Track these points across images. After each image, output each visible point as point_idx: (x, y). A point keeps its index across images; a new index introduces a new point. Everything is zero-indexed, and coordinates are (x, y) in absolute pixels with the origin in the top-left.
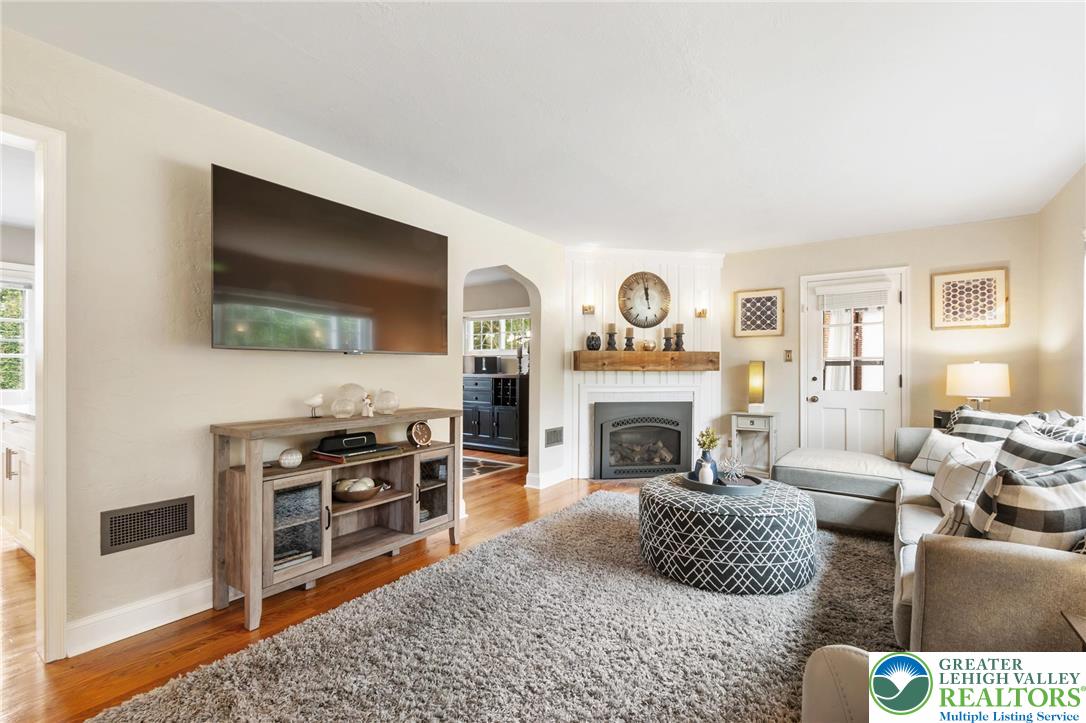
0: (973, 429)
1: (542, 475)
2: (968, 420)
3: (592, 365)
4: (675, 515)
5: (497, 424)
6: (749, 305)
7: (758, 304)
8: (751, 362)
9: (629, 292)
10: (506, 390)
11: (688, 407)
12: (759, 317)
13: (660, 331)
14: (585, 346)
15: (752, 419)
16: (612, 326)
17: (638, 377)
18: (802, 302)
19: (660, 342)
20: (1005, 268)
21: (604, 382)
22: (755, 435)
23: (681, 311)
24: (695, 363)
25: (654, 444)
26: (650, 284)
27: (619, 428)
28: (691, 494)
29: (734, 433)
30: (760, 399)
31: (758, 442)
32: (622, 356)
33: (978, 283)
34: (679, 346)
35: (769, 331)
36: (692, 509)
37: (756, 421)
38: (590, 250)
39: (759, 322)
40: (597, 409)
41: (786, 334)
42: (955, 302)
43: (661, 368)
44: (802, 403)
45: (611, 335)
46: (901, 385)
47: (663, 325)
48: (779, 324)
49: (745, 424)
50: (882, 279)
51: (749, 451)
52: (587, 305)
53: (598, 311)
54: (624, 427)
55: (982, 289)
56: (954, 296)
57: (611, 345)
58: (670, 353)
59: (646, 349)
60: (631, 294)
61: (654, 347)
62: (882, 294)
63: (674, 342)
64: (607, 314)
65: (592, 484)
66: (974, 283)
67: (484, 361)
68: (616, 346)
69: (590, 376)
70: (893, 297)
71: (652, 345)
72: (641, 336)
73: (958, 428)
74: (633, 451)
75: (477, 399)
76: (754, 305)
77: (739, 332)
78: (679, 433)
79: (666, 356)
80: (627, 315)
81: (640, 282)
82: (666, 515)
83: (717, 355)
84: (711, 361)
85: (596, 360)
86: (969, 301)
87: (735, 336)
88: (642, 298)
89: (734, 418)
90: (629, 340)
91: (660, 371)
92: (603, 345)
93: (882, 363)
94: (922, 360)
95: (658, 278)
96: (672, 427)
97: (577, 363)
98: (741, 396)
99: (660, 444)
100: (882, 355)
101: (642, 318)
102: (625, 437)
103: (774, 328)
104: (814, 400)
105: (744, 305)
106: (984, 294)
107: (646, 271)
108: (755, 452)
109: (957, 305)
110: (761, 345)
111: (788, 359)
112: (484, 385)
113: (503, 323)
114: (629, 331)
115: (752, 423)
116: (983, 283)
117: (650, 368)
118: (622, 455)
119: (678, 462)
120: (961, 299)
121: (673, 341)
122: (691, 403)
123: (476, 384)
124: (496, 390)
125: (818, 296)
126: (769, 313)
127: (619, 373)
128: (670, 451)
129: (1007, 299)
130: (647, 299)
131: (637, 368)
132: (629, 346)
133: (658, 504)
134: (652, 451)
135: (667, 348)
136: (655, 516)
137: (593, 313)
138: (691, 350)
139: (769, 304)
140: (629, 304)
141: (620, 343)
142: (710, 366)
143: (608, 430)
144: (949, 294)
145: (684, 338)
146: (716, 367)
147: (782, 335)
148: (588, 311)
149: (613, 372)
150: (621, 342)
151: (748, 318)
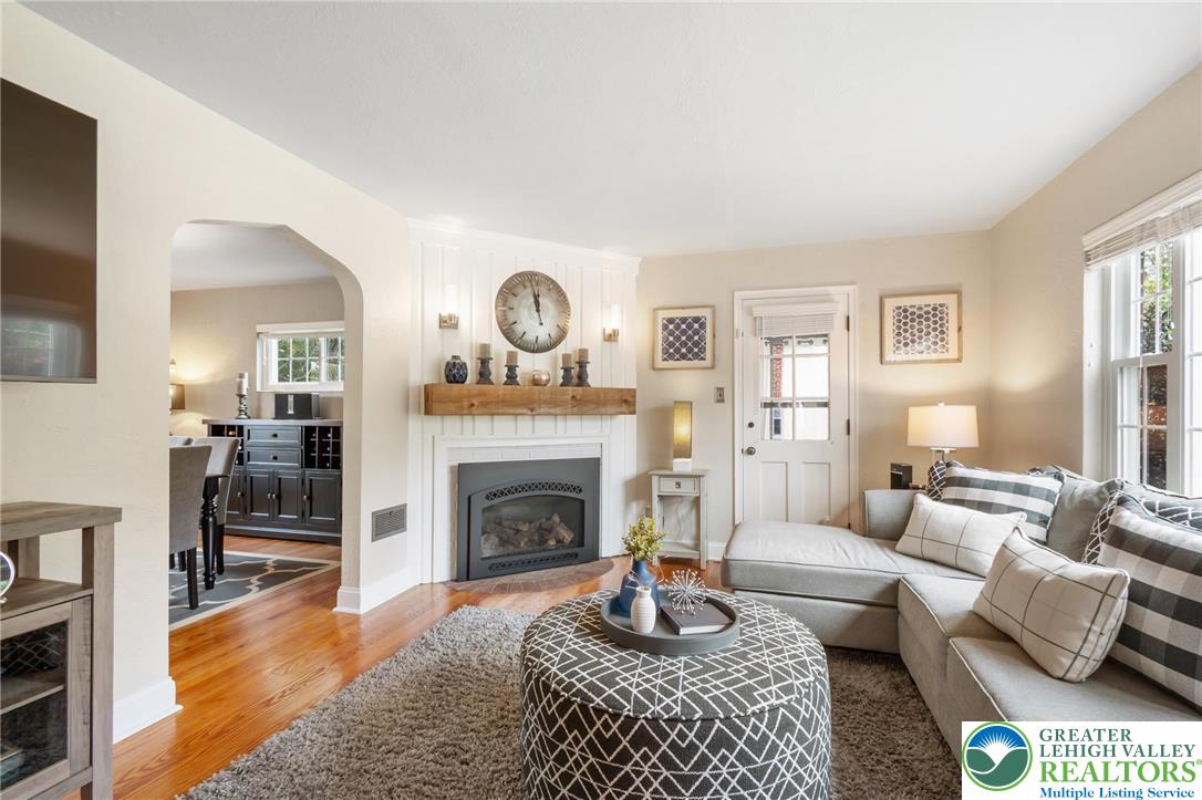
0: (974, 494)
1: (364, 590)
2: (964, 482)
3: (452, 407)
4: (592, 724)
5: (310, 498)
6: (671, 327)
7: (683, 326)
8: (675, 402)
9: (511, 298)
10: (323, 446)
11: (593, 466)
12: (684, 344)
13: (556, 358)
14: (443, 376)
15: (677, 480)
16: (485, 348)
17: (525, 424)
18: (736, 326)
19: (556, 375)
20: (957, 292)
21: (474, 433)
22: (679, 499)
23: (585, 331)
24: (605, 404)
25: (548, 519)
26: (542, 289)
27: (496, 501)
28: (622, 661)
29: (655, 499)
30: (684, 452)
31: (684, 510)
32: (501, 392)
33: (930, 309)
34: (582, 379)
35: (696, 363)
36: (628, 710)
37: (684, 483)
38: (450, 228)
39: (684, 350)
40: (463, 475)
41: (717, 368)
42: (906, 331)
43: (558, 410)
44: (736, 456)
45: (484, 362)
46: (848, 433)
47: (561, 350)
48: (708, 354)
49: (668, 487)
50: (827, 299)
51: (672, 521)
52: (445, 314)
53: (463, 324)
54: (503, 499)
55: (935, 315)
56: (905, 324)
57: (484, 376)
58: (570, 390)
59: (536, 382)
60: (514, 302)
61: (548, 381)
62: (828, 318)
63: (576, 373)
64: (478, 328)
65: (453, 591)
66: (925, 309)
67: (291, 399)
68: (492, 378)
69: (452, 423)
70: (839, 322)
71: (544, 378)
72: (528, 364)
73: (951, 492)
74: (518, 531)
75: (275, 458)
76: (678, 327)
77: (660, 363)
78: (583, 502)
79: (564, 394)
80: (508, 333)
81: (526, 287)
82: (573, 723)
83: (632, 392)
84: (624, 401)
85: (458, 400)
86: (920, 331)
87: (654, 368)
88: (529, 308)
89: (655, 479)
90: (512, 369)
91: (556, 415)
92: (471, 377)
93: (826, 405)
94: (871, 401)
95: (553, 281)
96: (573, 495)
97: (431, 402)
98: (661, 448)
99: (556, 518)
100: (827, 395)
101: (530, 337)
102: (506, 511)
103: (703, 359)
104: (750, 452)
105: (665, 327)
106: (936, 322)
107: (537, 270)
108: (679, 521)
109: (908, 335)
110: (686, 381)
111: (721, 400)
112: (288, 437)
113: (323, 342)
114: (512, 356)
115: (678, 485)
116: (935, 309)
117: (542, 411)
118: (500, 539)
119: (581, 544)
120: (912, 327)
121: (574, 372)
122: (599, 459)
123: (275, 436)
124: (308, 445)
125: (755, 318)
126: (696, 338)
127: (495, 417)
128: (570, 528)
129: (960, 329)
130: (538, 311)
131: (525, 411)
132: (511, 377)
133: (556, 695)
134: (546, 530)
135: (566, 382)
136: (552, 721)
137: (455, 326)
138: (599, 386)
139: (696, 326)
140: (511, 317)
141: (498, 373)
142: (624, 408)
143: (480, 504)
144: (900, 321)
145: (589, 369)
146: (631, 409)
147: (713, 367)
148: (448, 323)
149: (488, 418)
150: (499, 371)
151: (671, 345)
